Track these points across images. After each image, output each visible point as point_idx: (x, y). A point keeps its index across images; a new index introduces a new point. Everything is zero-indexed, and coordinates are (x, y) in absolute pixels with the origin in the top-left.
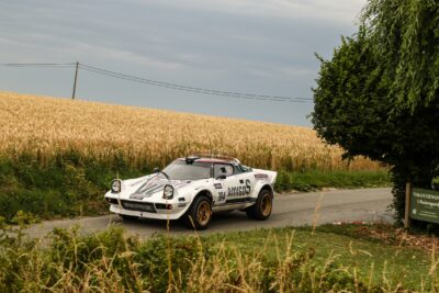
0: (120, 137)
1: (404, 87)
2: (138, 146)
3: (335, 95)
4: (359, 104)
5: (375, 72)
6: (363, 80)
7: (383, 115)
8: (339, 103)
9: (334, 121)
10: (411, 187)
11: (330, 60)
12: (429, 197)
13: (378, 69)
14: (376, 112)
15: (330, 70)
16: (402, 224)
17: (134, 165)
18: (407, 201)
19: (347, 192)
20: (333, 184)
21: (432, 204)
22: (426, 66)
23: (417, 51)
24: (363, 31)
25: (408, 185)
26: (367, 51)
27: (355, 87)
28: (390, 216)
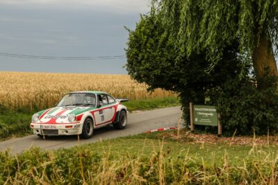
1: (184, 43)
2: (13, 96)
3: (140, 51)
4: (156, 56)
5: (164, 35)
6: (157, 41)
7: (172, 61)
8: (143, 56)
9: (141, 68)
10: (193, 105)
11: (134, 30)
12: (205, 110)
13: (165, 33)
14: (167, 60)
15: (135, 36)
16: (189, 129)
17: (12, 108)
18: (191, 114)
20: (139, 108)
21: (206, 114)
22: (196, 29)
24: (153, 10)
25: (191, 104)
26: (157, 23)
27: (152, 46)
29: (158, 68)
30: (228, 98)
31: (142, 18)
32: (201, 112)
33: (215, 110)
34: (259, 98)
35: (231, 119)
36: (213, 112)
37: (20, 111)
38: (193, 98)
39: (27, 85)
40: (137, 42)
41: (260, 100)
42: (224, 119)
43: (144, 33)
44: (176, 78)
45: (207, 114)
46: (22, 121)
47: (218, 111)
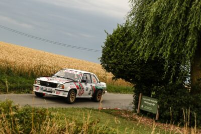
0: (11, 59)
1: (143, 49)
2: (19, 64)
3: (112, 50)
4: (123, 55)
5: (131, 42)
6: (125, 45)
8: (114, 54)
9: (110, 62)
10: (142, 95)
11: (111, 34)
12: (150, 100)
13: (132, 41)
14: (130, 60)
15: (111, 39)
16: (136, 112)
17: (16, 72)
18: (139, 102)
19: (112, 94)
23: (151, 34)
24: (127, 23)
25: (141, 94)
26: (128, 32)
27: (121, 48)
28: (131, 108)
29: (122, 64)
30: (167, 95)
31: (118, 27)
32: (147, 101)
33: (156, 102)
34: (189, 100)
35: (167, 111)
36: (155, 103)
37: (21, 75)
38: (143, 90)
39: (31, 58)
40: (112, 43)
41: (190, 102)
42: (162, 109)
43: (117, 37)
44: (134, 74)
45: (151, 104)
46: (20, 83)
47: (158, 103)
